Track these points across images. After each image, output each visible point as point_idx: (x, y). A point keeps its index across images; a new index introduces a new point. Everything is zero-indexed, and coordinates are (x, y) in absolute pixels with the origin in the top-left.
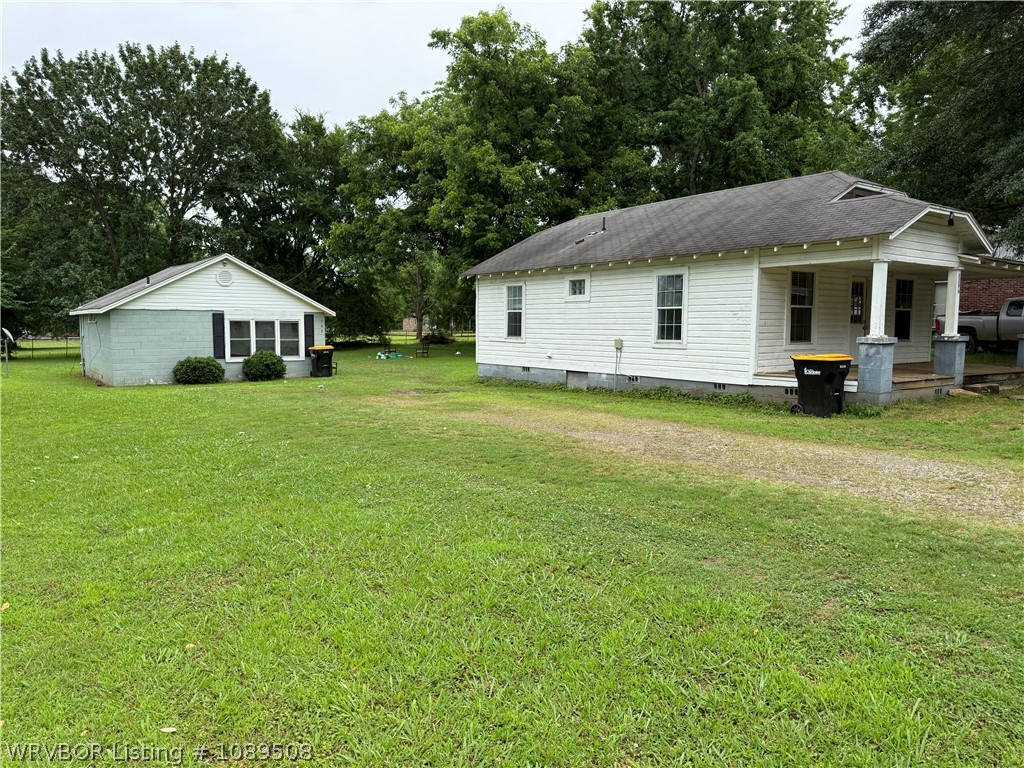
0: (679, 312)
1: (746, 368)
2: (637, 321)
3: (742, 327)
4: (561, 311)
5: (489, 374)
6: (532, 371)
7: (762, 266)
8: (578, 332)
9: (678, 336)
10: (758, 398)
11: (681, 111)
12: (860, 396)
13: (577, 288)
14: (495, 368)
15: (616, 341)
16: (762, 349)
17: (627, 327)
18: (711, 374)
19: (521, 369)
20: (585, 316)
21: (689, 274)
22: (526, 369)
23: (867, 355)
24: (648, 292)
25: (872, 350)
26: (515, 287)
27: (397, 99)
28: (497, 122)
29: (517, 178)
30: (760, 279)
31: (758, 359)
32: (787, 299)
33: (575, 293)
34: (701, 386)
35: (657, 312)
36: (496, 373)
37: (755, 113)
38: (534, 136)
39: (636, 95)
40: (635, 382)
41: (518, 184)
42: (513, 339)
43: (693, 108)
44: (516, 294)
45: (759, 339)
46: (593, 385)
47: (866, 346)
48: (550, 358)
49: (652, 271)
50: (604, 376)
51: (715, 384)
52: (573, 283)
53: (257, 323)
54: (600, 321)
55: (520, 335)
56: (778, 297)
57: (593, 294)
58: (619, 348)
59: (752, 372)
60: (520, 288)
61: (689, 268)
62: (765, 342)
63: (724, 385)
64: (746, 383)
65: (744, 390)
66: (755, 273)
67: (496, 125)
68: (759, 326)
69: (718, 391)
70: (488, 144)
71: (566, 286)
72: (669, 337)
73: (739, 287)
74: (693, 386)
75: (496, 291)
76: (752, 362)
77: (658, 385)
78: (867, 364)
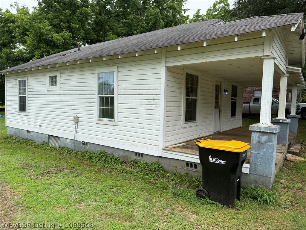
0: (112, 98)
1: (157, 143)
2: (87, 104)
3: (154, 112)
4: (45, 96)
5: (12, 134)
6: (32, 134)
7: (168, 65)
8: (54, 110)
9: (112, 117)
10: (166, 167)
11: (132, 20)
12: (252, 177)
13: (53, 81)
14: (14, 130)
15: (74, 117)
16: (168, 129)
17: (81, 108)
18: (134, 145)
19: (26, 132)
20: (57, 100)
21: (118, 72)
22: (29, 132)
23: (259, 142)
24: (93, 84)
25: (264, 138)
26: (23, 80)
27: (14, 5)
28: (53, 14)
29: (60, 38)
30: (167, 76)
31: (165, 136)
32: (183, 91)
33: (52, 85)
34: (127, 153)
35: (99, 98)
36: (15, 133)
37: (160, 24)
38: (70, 22)
39: (116, 14)
40: (86, 146)
41: (60, 40)
42: (22, 113)
43: (137, 20)
44: (23, 84)
45: (166, 122)
46: (63, 145)
47: (258, 134)
48: (40, 126)
49: (94, 70)
50: (68, 140)
51: (136, 153)
52: (52, 78)
54: (65, 103)
55: (25, 111)
56: (177, 90)
57: (62, 85)
58: (77, 121)
59: (161, 147)
60: (25, 81)
61: (118, 67)
62: (170, 123)
63: (142, 154)
64: (157, 155)
65: (155, 160)
66: (162, 71)
67: (52, 16)
68: (166, 111)
69: (138, 158)
70: (47, 23)
71: (47, 80)
72: (106, 117)
73: (151, 81)
74: (121, 153)
75: (14, 83)
76: (161, 138)
77: (100, 149)
78: (259, 150)
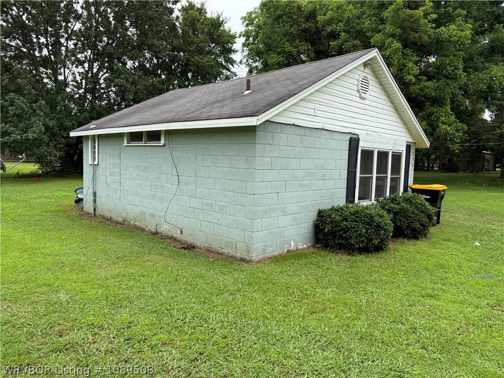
53: (379, 153)
